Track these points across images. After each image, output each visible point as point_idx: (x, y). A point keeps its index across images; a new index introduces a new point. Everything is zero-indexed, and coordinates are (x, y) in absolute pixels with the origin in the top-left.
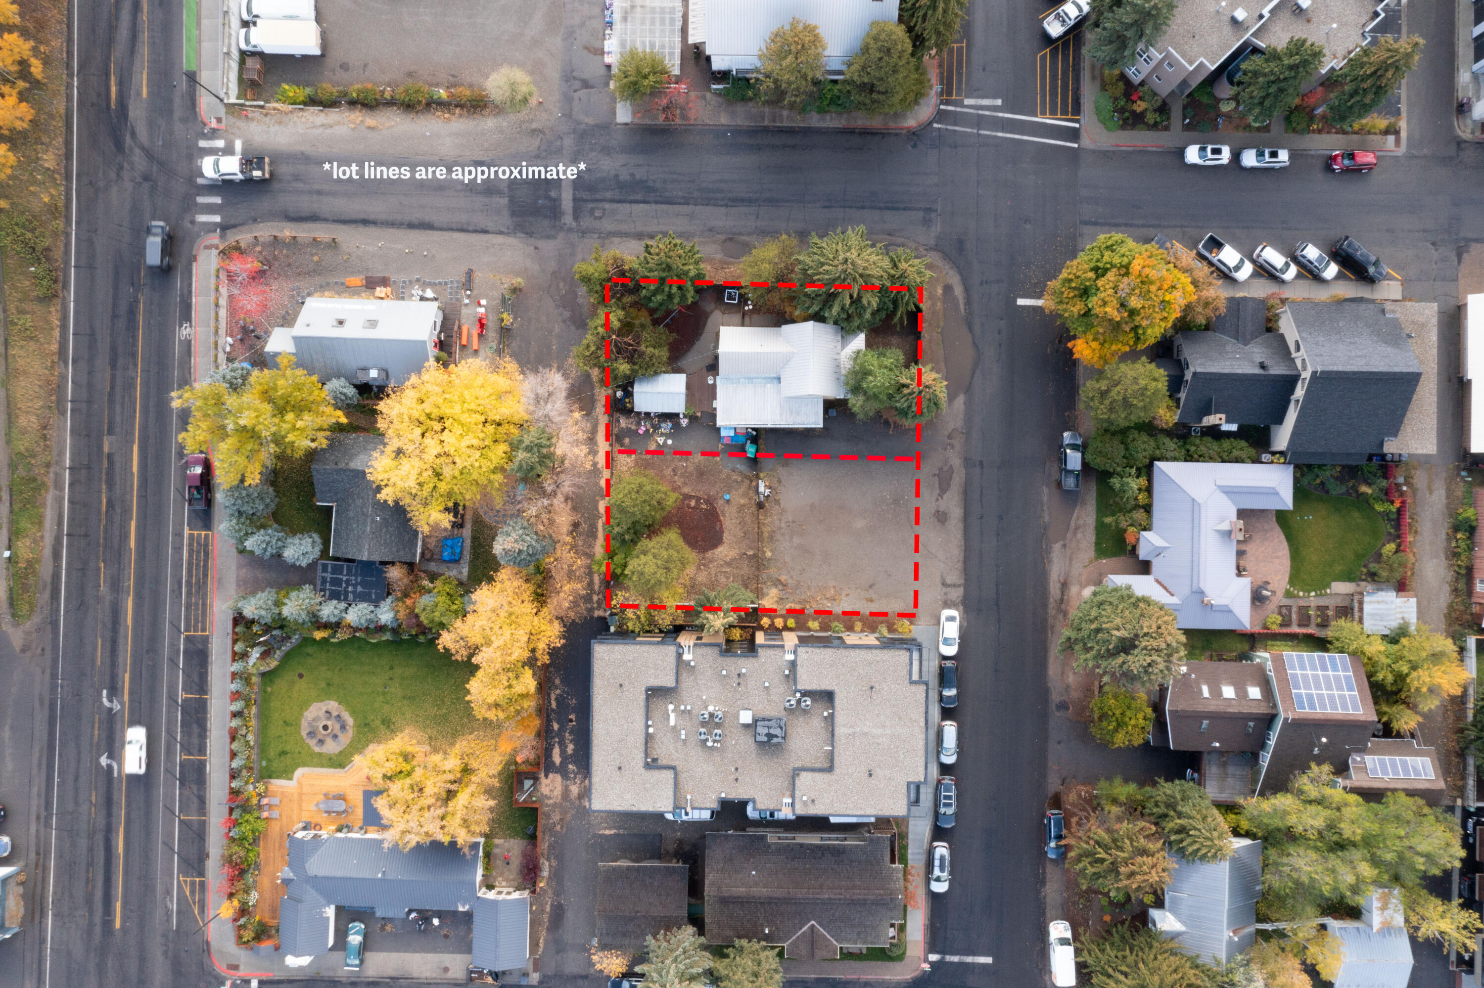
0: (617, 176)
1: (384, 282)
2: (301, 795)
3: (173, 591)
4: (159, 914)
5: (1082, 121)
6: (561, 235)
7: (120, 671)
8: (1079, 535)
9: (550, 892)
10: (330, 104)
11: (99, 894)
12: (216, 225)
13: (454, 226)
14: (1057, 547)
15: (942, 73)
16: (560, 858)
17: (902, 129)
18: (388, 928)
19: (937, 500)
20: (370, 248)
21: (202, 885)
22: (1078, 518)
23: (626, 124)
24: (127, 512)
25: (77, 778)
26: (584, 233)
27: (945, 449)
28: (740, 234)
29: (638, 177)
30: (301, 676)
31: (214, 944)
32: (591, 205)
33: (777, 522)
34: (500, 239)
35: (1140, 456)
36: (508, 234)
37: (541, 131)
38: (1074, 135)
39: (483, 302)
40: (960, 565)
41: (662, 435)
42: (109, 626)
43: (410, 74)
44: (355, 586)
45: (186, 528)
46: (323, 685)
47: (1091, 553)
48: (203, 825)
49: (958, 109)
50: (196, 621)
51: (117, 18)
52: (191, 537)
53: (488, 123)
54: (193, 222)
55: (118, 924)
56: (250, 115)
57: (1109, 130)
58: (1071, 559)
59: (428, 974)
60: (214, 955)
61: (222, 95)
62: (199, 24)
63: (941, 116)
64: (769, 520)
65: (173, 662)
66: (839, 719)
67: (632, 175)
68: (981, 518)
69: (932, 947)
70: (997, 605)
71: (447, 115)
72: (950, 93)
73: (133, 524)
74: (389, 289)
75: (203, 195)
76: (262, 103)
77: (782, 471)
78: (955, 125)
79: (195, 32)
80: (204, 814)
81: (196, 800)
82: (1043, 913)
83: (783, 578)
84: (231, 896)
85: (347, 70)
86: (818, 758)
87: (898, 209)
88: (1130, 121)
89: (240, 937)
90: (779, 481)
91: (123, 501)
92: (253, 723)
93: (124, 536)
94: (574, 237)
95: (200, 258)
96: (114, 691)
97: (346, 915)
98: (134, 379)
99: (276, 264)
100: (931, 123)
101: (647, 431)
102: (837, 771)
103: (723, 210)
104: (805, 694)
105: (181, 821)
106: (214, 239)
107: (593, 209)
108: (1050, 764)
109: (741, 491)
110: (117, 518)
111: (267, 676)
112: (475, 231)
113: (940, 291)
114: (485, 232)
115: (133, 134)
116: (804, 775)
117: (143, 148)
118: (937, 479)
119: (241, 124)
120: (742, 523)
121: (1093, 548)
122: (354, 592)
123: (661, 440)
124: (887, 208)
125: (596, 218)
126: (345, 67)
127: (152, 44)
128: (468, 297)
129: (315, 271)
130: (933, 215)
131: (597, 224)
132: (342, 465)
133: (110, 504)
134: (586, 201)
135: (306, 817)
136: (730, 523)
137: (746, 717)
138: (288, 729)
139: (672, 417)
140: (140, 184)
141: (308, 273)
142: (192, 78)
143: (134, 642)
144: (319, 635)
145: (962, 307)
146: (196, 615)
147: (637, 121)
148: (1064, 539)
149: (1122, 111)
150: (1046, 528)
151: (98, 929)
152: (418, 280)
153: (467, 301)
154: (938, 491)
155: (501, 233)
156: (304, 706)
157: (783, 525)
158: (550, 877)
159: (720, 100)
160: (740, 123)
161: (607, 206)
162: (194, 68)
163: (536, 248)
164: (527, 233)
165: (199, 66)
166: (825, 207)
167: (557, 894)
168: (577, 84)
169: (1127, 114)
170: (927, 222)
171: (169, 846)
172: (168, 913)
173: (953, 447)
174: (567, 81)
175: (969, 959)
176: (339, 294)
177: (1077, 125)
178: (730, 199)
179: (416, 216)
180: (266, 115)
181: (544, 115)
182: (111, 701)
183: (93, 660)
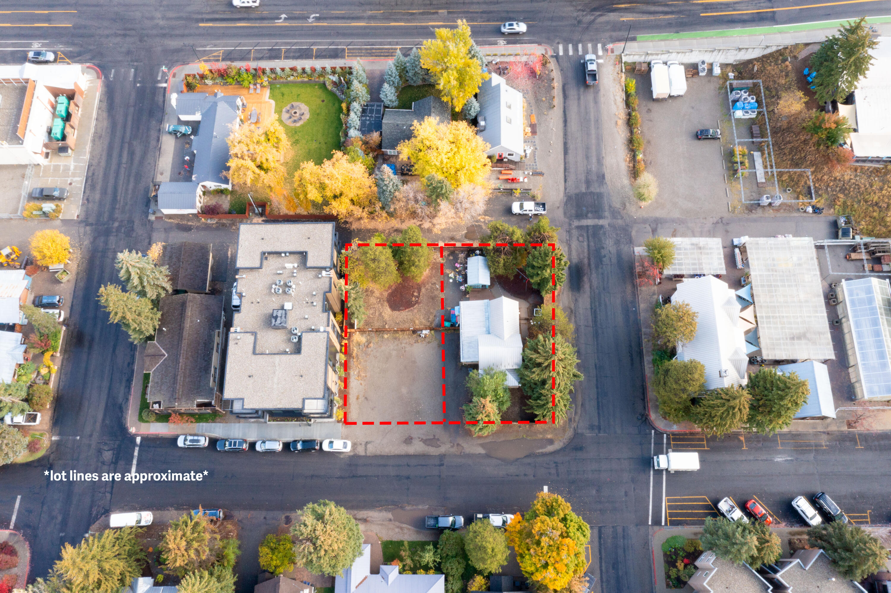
0: (603, 248)
1: (534, 132)
2: (261, 103)
3: (368, 42)
4: (204, 42)
5: (665, 527)
6: (567, 220)
7: (328, 21)
8: (397, 530)
9: (199, 224)
10: (628, 104)
11: (217, 16)
12: (558, 53)
13: (567, 165)
14: (390, 515)
15: (686, 434)
16: (217, 229)
17: (649, 411)
18: (187, 146)
19: (419, 438)
20: (551, 124)
21: (218, 60)
22: (409, 529)
23: (634, 252)
24: (408, 21)
25: (275, 5)
26: (569, 232)
27: (451, 442)
28: (575, 316)
29: (604, 259)
30: (323, 101)
31: (187, 66)
32: (585, 235)
33: (405, 342)
34: (562, 188)
35: (448, 565)
36: (565, 193)
37: (624, 208)
38: (657, 522)
39: (526, 180)
40: (378, 453)
41: (455, 277)
42: (351, 16)
43: (649, 142)
44: (369, 120)
45: (400, 47)
46: (318, 111)
47: (386, 538)
48: (249, 59)
49: (665, 446)
50: (352, 53)
51: (659, 5)
52: (396, 49)
53: (626, 181)
54: (558, 43)
55: (201, 25)
56: (617, 66)
57: (662, 545)
58: (382, 525)
59: (160, 165)
60: (182, 67)
61: (625, 52)
62: (662, 40)
63: (659, 435)
64: (406, 337)
65: (332, 44)
66: (284, 357)
67: (605, 256)
68: (408, 466)
69: (146, 439)
70: (354, 476)
71: (628, 159)
72: (674, 440)
73: (403, 24)
74: (530, 134)
75: (573, 47)
76: (624, 71)
77: (435, 344)
78: (655, 444)
79: (657, 39)
80: (254, 60)
81: (261, 56)
82: (158, 509)
83: (372, 345)
84: (211, 71)
85: (647, 112)
86: (262, 347)
87: (598, 409)
88: (669, 559)
89: (189, 75)
90: (429, 343)
91: (414, 19)
92: (299, 79)
93: (396, 20)
94: (566, 226)
95: (540, 47)
96: (318, 19)
97: (195, 126)
98: (476, 21)
99: (540, 82)
100: (654, 429)
101: (457, 268)
102: (254, 357)
103: (589, 307)
104: (300, 338)
105: (250, 50)
106: (550, 52)
107: (583, 236)
108: (252, 512)
109: (424, 321)
110: (406, 17)
111: (323, 86)
112: (565, 176)
113: (549, 436)
114: (565, 181)
115: (601, 15)
116: (253, 338)
117: (594, 20)
118: (432, 437)
119: (612, 62)
120: (404, 322)
121: (389, 539)
122: (366, 120)
123: (452, 275)
124: (598, 402)
125: (578, 238)
126: (649, 111)
127: (648, 21)
128: (529, 174)
129: (538, 100)
130: (596, 431)
131: (574, 239)
132: (433, 110)
133: (413, 14)
134: (588, 232)
135: (249, 106)
136: (404, 315)
137: (288, 306)
138: (296, 96)
139: (465, 281)
140: (576, 19)
141: (536, 97)
142: (634, 39)
143: (342, 27)
144: (344, 105)
145: (540, 451)
146: (356, 53)
147: (636, 258)
148: (395, 520)
149: (676, 553)
150: (402, 508)
151: (200, 16)
152: (536, 149)
153: (526, 173)
154: (424, 438)
155: (565, 189)
156: (307, 103)
157: (403, 345)
158: (207, 224)
159: (654, 303)
160: (642, 314)
161: (586, 243)
162: (638, 40)
163: (558, 208)
164: (566, 202)
165: (639, 42)
166: (596, 365)
167: (197, 228)
168: (654, 226)
169: (674, 557)
170: (591, 427)
171: (239, 45)
172: (205, 46)
173: (452, 447)
174: (655, 221)
175: (135, 462)
176: (526, 111)
177: (663, 524)
178: (595, 310)
179: (571, 146)
180: (618, 73)
181: (634, 210)
182: (313, 18)
183: (334, 10)
